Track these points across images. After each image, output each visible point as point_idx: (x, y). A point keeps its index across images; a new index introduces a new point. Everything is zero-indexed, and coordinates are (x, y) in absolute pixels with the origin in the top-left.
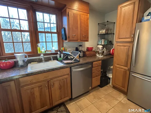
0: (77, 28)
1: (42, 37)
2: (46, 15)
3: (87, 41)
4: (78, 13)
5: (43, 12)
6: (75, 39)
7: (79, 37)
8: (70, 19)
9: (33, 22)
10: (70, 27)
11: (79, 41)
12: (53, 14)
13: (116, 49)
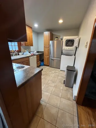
4: (28, 32)
7: (29, 44)
11: (29, 46)
13: (44, 50)
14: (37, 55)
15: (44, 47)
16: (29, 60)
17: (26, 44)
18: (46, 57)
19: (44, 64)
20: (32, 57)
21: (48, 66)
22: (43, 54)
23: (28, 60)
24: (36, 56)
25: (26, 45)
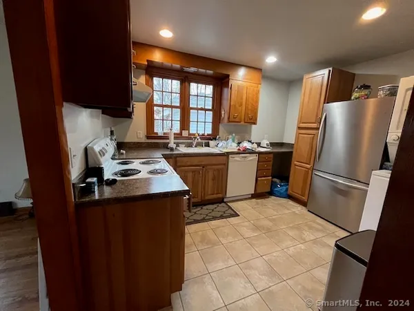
0: (241, 105)
1: (193, 115)
2: (201, 87)
3: (255, 123)
4: (245, 84)
5: (198, 82)
6: (237, 120)
7: (243, 118)
8: (233, 92)
9: (185, 96)
10: (232, 103)
11: (242, 123)
12: (209, 84)
13: (297, 138)
14: (260, 153)
15: (299, 128)
16: (226, 165)
17: (231, 119)
18: (298, 167)
19: (290, 192)
20: (237, 158)
21: (304, 204)
22: (292, 152)
23: (224, 164)
24: (254, 157)
25: (229, 121)
